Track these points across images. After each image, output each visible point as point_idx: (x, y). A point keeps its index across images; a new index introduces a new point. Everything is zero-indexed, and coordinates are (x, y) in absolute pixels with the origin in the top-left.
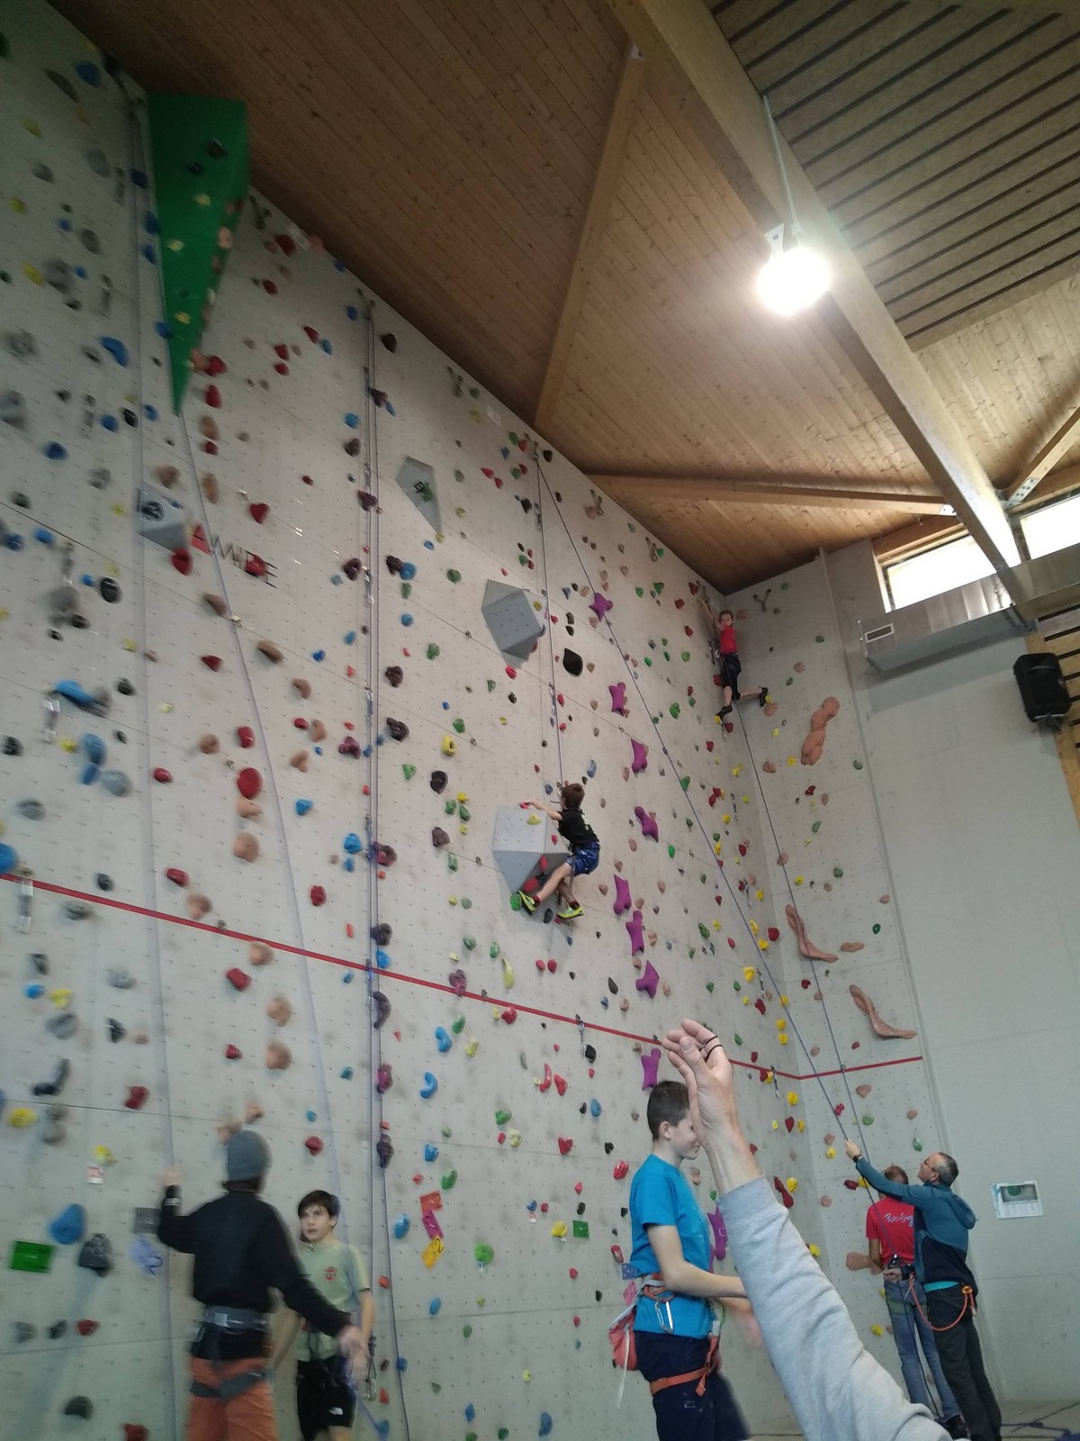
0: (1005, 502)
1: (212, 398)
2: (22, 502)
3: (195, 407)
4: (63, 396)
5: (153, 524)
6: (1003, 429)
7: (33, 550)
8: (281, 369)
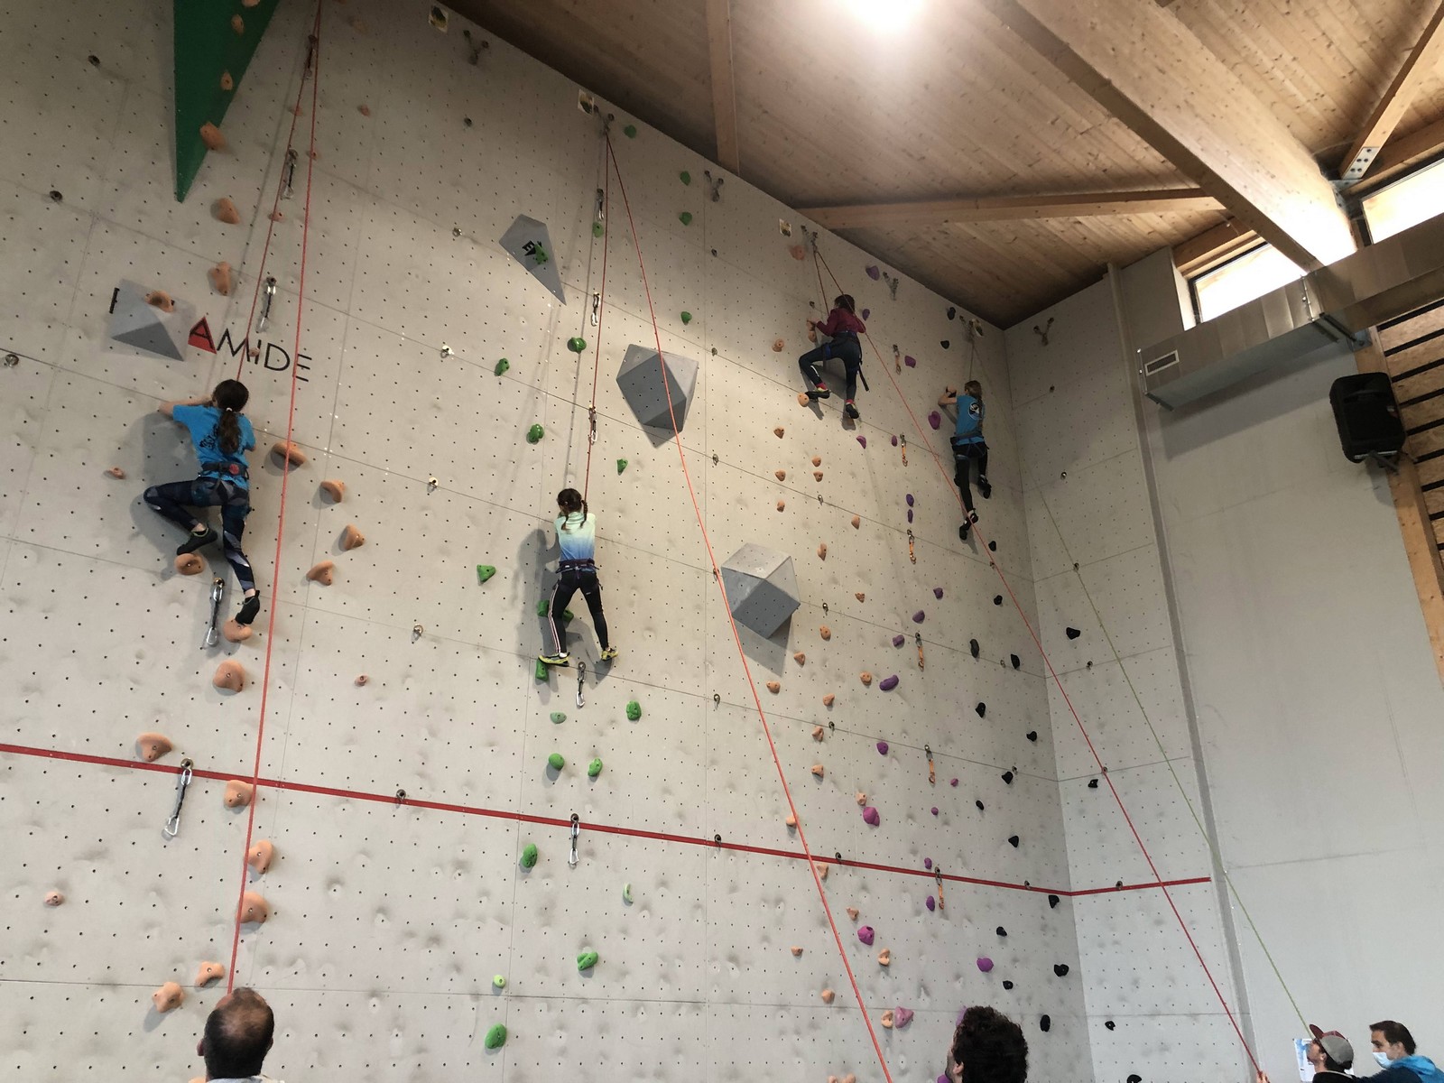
0: (1337, 181)
3: (208, 188)
6: (1317, 88)
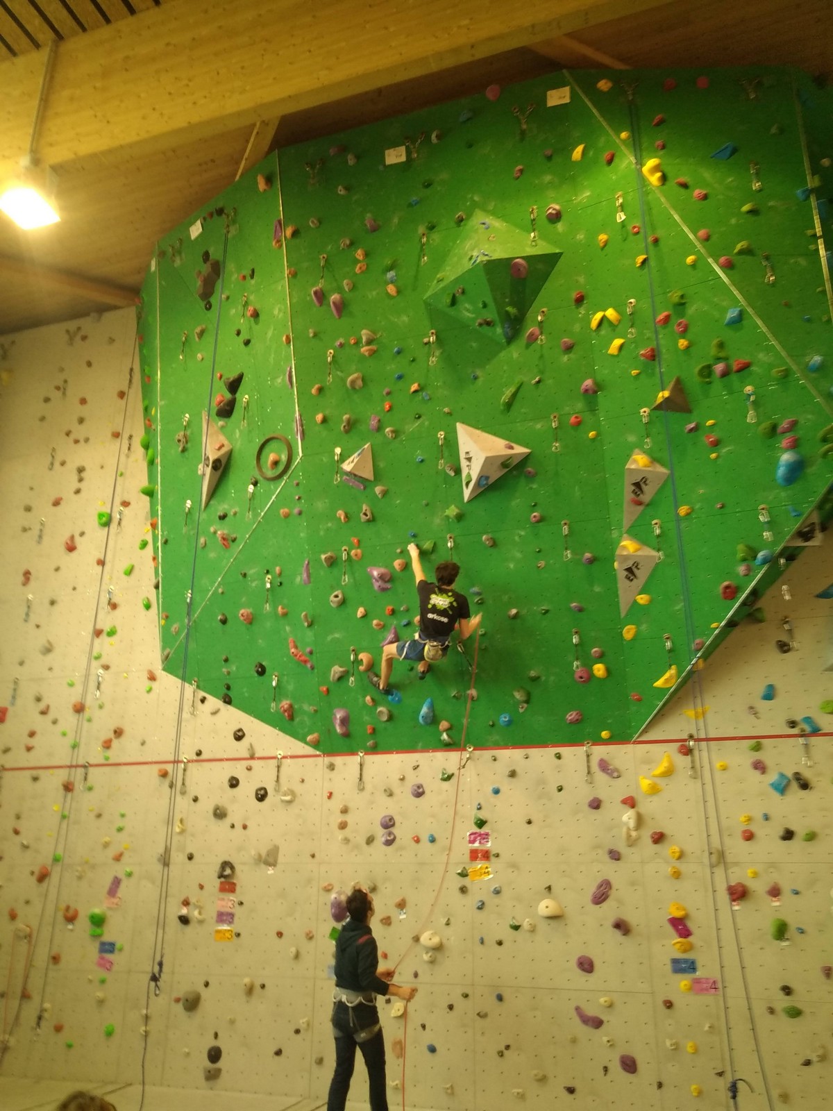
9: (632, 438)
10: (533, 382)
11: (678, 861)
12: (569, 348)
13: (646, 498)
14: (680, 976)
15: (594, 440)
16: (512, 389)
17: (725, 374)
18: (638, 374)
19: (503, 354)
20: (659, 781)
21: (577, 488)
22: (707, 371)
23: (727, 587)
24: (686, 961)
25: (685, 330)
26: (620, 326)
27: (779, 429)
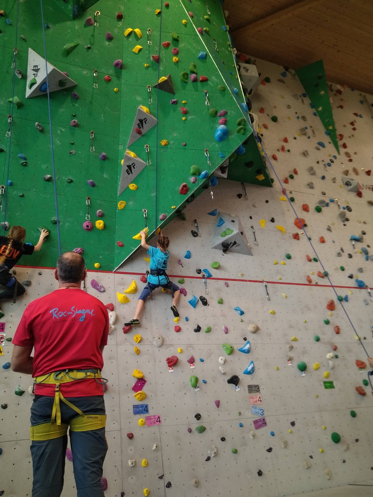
1: (345, 146)
2: (324, 194)
3: (342, 150)
4: (318, 162)
5: (350, 187)
7: (332, 205)
8: (354, 129)
9: (139, 99)
10: (86, 47)
11: (139, 344)
12: (110, 38)
13: (144, 131)
14: (138, 416)
15: (116, 92)
16: (72, 45)
17: (195, 80)
18: (148, 67)
19: (69, 23)
20: (128, 296)
21: (102, 115)
22: (186, 76)
23: (184, 186)
24: (142, 406)
25: (176, 53)
26: (141, 39)
27: (219, 114)
